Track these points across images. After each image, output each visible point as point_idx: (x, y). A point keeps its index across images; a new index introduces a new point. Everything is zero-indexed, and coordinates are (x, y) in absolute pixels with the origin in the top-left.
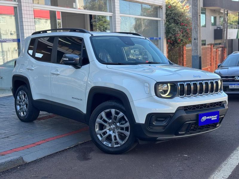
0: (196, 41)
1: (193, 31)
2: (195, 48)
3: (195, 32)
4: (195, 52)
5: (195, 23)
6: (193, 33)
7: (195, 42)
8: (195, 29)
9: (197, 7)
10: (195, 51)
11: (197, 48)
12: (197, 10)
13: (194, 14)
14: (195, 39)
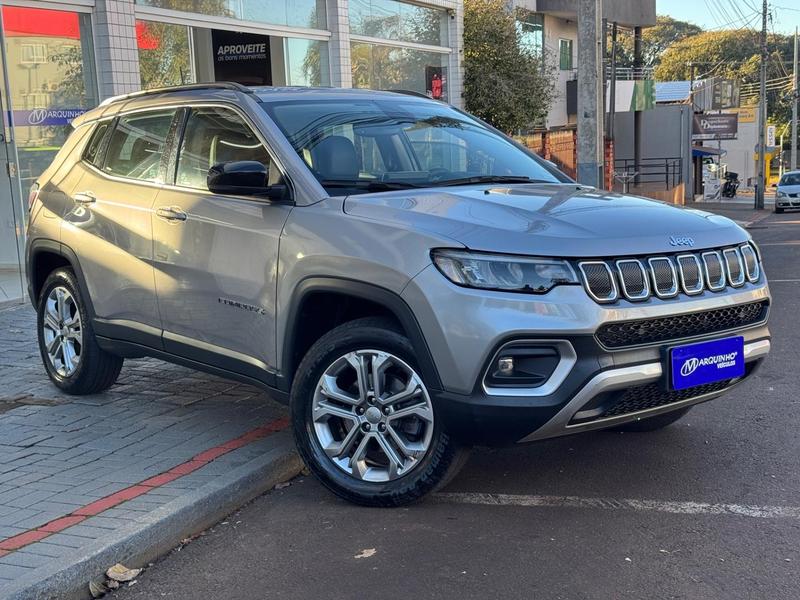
0: (592, 120)
1: (581, 91)
2: (587, 142)
3: (586, 94)
4: (588, 153)
5: (586, 68)
6: (581, 95)
7: (588, 123)
8: (588, 85)
9: (594, 19)
10: (589, 149)
11: (594, 143)
12: (594, 27)
13: (585, 40)
14: (586, 116)
